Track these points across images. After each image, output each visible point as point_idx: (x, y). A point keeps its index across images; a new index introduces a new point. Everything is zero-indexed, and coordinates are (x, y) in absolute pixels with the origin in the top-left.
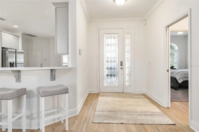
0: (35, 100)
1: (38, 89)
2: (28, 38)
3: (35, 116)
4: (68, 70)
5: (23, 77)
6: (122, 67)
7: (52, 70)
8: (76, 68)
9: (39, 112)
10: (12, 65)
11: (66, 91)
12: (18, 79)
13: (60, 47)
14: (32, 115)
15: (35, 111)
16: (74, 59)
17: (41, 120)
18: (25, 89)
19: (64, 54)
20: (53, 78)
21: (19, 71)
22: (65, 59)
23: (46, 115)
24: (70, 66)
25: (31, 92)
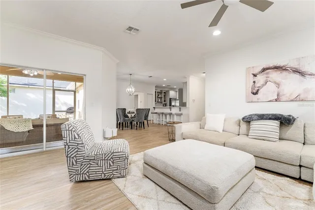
4: (186, 108)
8: (189, 108)
12: (171, 110)
20: (180, 110)
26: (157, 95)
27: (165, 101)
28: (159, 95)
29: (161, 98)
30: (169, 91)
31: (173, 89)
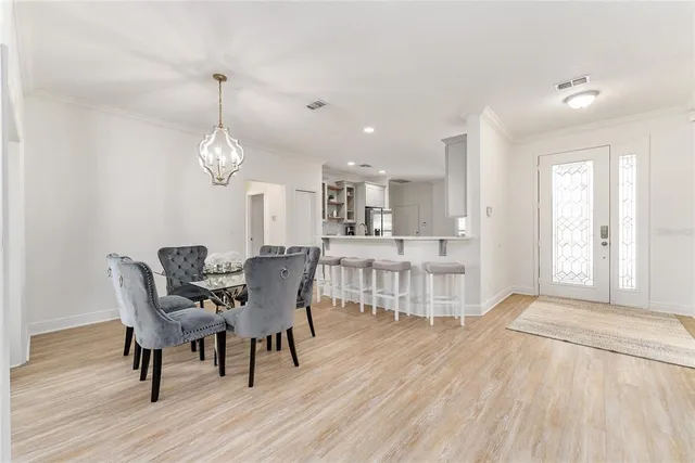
0: (420, 278)
1: (425, 265)
2: (398, 187)
3: (420, 300)
4: (466, 241)
5: (406, 249)
6: (607, 240)
7: (441, 241)
8: (479, 239)
9: (425, 295)
10: (377, 233)
11: (461, 270)
12: (401, 251)
13: (453, 204)
14: (416, 298)
15: (420, 293)
16: (476, 224)
17: (428, 306)
18: (409, 263)
19: (461, 217)
20: (443, 252)
21: (402, 241)
22: (462, 224)
23: (435, 299)
24: (469, 235)
25: (415, 267)
26: (327, 198)
27: (350, 215)
28: (331, 197)
29: (339, 206)
30: (362, 184)
31: (374, 179)
